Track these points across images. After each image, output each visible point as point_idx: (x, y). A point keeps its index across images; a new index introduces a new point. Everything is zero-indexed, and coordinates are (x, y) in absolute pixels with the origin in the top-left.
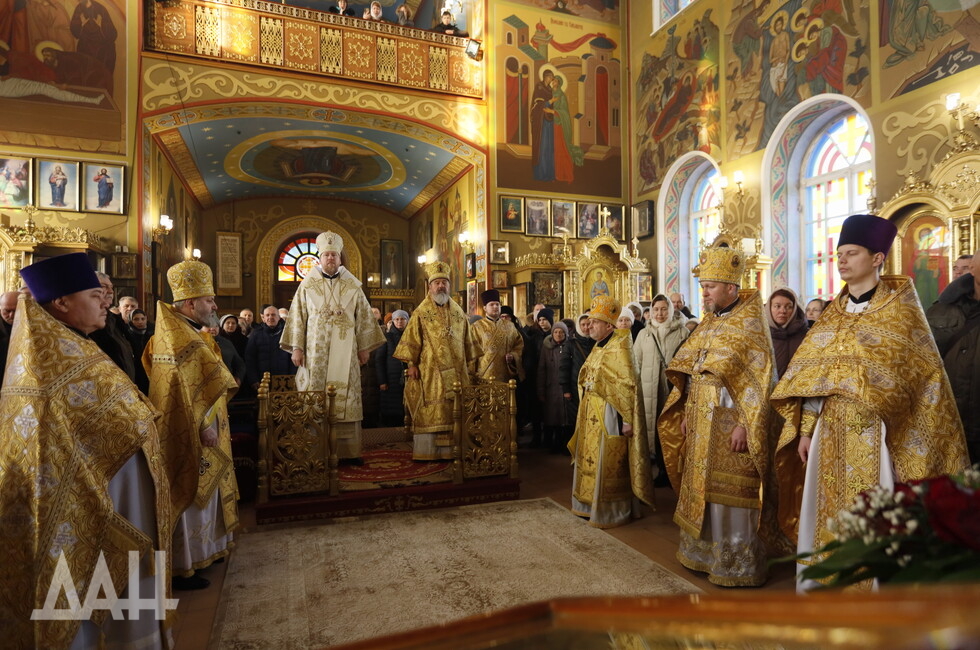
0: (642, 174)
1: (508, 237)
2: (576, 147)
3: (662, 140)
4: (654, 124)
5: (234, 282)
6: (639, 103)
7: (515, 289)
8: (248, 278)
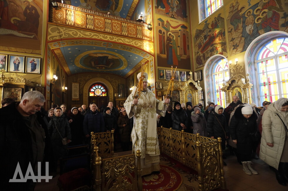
0: (197, 63)
1: (161, 81)
2: (179, 55)
3: (204, 53)
4: (201, 48)
5: (77, 96)
6: (195, 43)
7: (164, 96)
8: (81, 95)
